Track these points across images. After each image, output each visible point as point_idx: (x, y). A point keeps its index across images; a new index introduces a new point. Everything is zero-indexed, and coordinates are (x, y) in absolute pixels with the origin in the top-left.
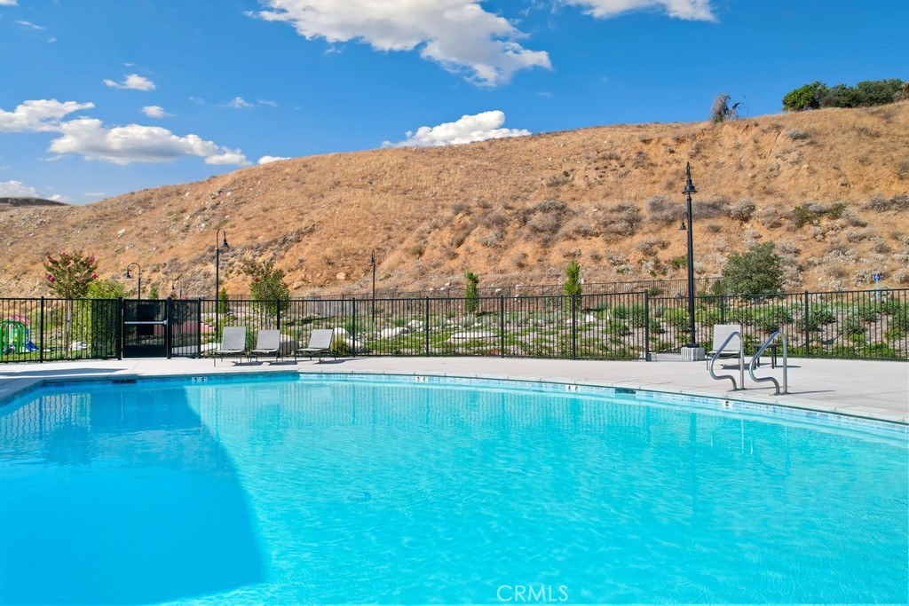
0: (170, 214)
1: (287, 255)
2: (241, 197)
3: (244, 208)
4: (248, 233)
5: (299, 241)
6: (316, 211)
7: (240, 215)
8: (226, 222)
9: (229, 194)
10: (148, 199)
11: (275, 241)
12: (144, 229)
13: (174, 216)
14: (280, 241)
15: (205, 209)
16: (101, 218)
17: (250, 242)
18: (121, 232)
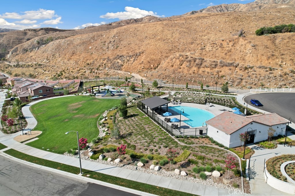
0: (102, 43)
1: (138, 59)
2: (120, 39)
3: (122, 42)
4: (126, 52)
5: (140, 55)
6: (143, 46)
7: (122, 45)
8: (118, 47)
9: (117, 37)
10: (94, 37)
11: (134, 55)
12: (96, 47)
13: (103, 44)
14: (135, 55)
15: (111, 42)
16: (83, 43)
17: (127, 54)
18: (90, 47)
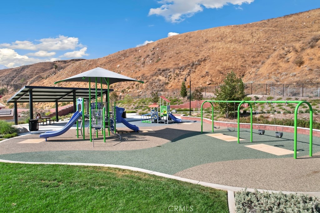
2: (163, 50)
3: (165, 54)
5: (200, 64)
6: (203, 52)
8: (160, 59)
9: (158, 49)
10: (125, 54)
11: (189, 65)
13: (137, 59)
15: (149, 55)
16: (110, 61)
17: (176, 66)
18: (118, 66)
